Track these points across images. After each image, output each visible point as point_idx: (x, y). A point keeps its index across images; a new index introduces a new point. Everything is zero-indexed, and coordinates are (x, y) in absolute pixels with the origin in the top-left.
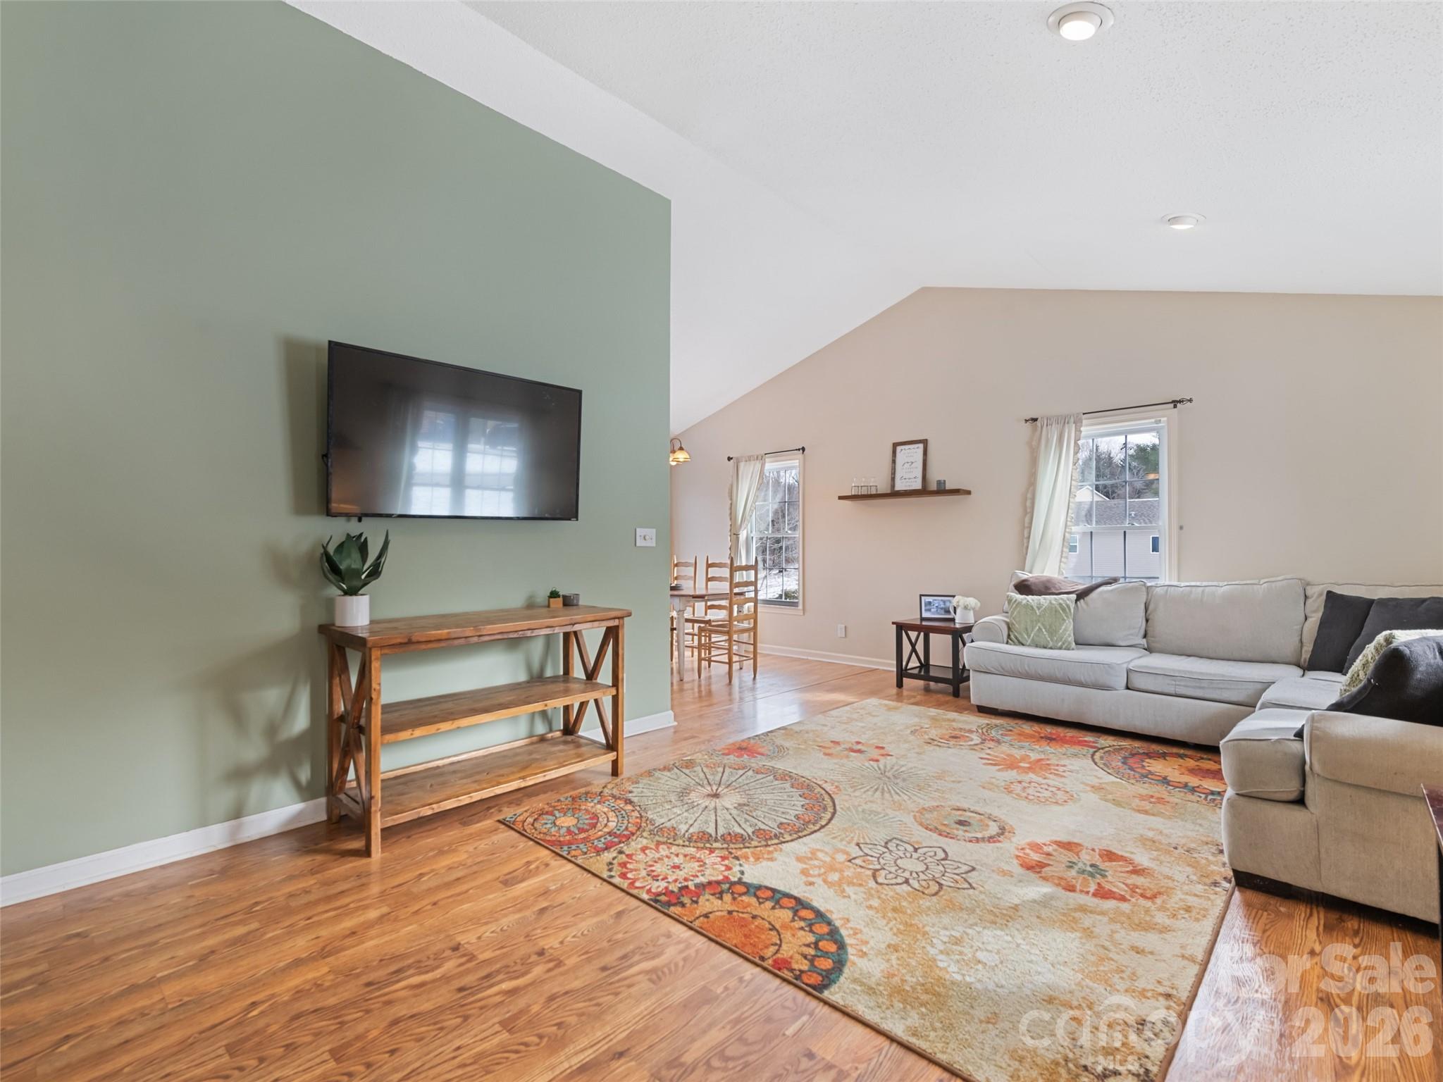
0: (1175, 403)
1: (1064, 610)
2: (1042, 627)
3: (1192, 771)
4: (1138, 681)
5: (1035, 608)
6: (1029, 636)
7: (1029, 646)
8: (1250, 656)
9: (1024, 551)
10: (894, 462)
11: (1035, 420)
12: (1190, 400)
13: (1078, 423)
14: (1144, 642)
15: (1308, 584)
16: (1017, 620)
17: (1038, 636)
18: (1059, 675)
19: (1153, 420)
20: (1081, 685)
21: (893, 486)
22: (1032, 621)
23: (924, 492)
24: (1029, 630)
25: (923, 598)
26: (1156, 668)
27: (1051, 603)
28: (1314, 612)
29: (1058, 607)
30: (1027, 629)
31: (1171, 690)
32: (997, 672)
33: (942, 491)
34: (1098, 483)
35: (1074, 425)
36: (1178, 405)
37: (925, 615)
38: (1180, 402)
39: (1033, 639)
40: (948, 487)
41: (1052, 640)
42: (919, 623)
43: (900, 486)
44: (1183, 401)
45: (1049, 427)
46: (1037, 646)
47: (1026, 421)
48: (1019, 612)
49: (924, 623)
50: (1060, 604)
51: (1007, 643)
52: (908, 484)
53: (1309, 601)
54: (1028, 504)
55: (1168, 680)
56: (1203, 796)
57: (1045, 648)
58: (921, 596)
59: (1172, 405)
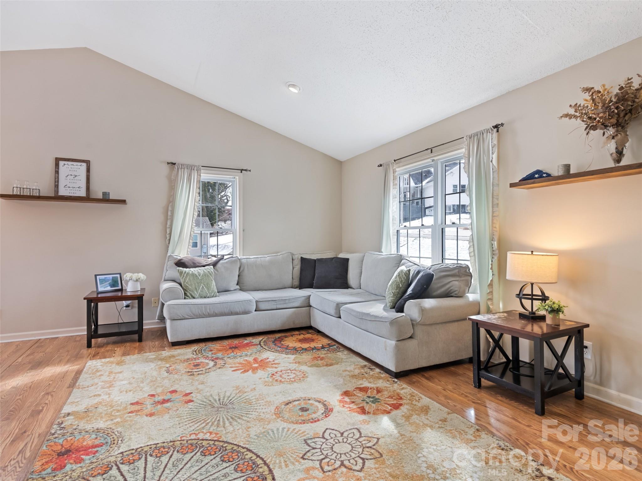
0: (242, 170)
1: (211, 274)
2: (203, 286)
3: (301, 341)
4: (262, 306)
5: (197, 275)
6: (197, 292)
7: (198, 298)
8: (280, 287)
9: (167, 242)
10: (57, 172)
11: (175, 164)
12: (250, 171)
13: (198, 170)
14: (238, 287)
15: (293, 255)
16: (190, 283)
17: (202, 291)
18: (226, 311)
19: (232, 177)
20: (237, 314)
21: (57, 191)
22: (198, 283)
23: (88, 199)
24: (197, 289)
25: (98, 277)
26: (266, 298)
27: (204, 271)
28: (297, 265)
29: (208, 273)
30: (196, 289)
31: (275, 307)
32: (189, 317)
33: (106, 199)
34: (203, 205)
35: (196, 171)
36: (243, 171)
37: (101, 289)
38: (246, 170)
39: (199, 294)
40: (111, 197)
41: (209, 292)
42: (95, 296)
43: (63, 192)
44: (247, 170)
45: (183, 170)
46: (201, 297)
47: (168, 163)
48: (190, 279)
49: (99, 296)
50: (209, 272)
51: (185, 298)
52: (73, 192)
53: (294, 261)
54: (169, 213)
55: (273, 303)
56: (312, 351)
57: (205, 297)
58: (96, 276)
59: (240, 171)
